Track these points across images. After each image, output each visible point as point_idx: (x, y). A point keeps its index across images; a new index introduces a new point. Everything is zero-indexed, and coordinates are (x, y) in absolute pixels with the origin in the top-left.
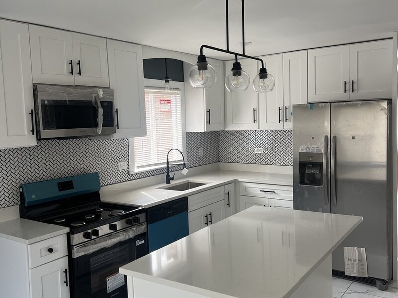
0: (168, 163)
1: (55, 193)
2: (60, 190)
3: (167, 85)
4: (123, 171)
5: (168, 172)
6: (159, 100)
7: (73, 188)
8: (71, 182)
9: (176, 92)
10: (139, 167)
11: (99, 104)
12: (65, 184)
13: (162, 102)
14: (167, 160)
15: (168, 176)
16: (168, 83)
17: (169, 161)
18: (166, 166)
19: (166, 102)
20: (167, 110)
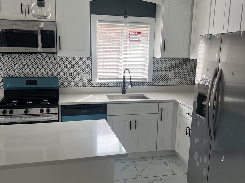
0: (124, 79)
1: (23, 85)
2: (27, 84)
3: (126, 20)
4: (86, 80)
5: (124, 86)
6: (129, 32)
7: (37, 85)
8: (36, 80)
9: (147, 26)
10: (100, 79)
11: (39, 33)
12: (31, 81)
13: (131, 33)
14: (124, 77)
15: (124, 88)
16: (126, 19)
17: (125, 78)
18: (123, 81)
19: (136, 33)
20: (137, 40)
